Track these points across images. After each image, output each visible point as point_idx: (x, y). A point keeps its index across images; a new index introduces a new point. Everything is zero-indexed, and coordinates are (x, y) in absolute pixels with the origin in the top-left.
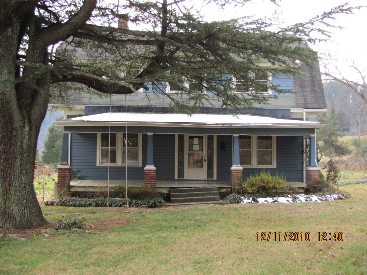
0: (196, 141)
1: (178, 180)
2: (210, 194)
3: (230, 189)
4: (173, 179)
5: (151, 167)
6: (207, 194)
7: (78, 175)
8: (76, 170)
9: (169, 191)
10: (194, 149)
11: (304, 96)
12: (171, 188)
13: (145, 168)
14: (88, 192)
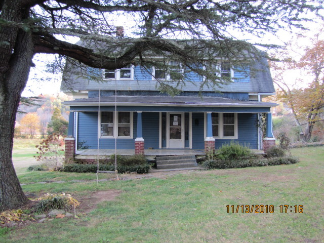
0: (176, 118)
1: (162, 149)
2: (189, 161)
3: (205, 157)
4: (158, 148)
5: (140, 139)
6: (187, 161)
7: (84, 146)
8: (82, 141)
9: (156, 158)
10: (174, 124)
11: (258, 83)
12: (157, 156)
13: (136, 140)
14: (89, 160)
